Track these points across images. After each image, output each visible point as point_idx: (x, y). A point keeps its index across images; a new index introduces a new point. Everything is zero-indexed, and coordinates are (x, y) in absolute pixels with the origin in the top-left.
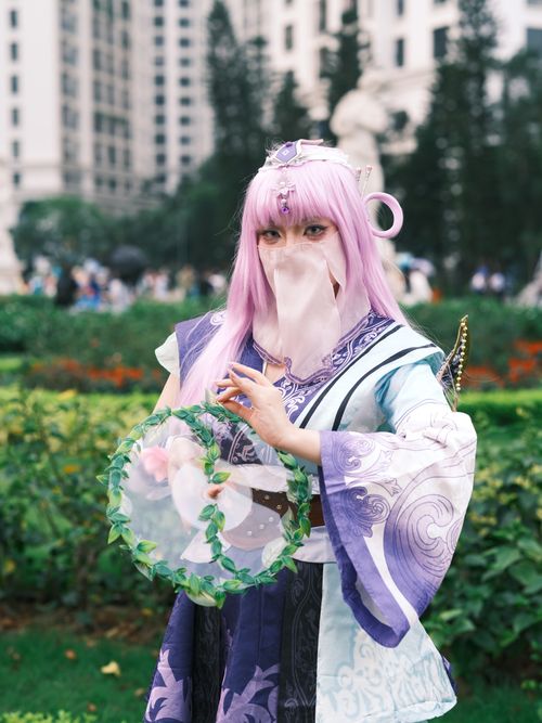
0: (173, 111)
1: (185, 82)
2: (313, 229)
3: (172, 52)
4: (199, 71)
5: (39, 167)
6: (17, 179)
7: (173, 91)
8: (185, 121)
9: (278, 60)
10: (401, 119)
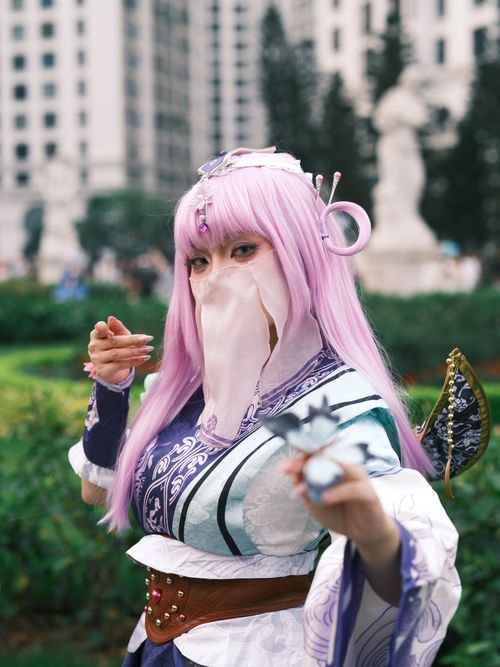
0: (229, 110)
1: (240, 83)
2: (244, 249)
3: (228, 55)
4: (252, 72)
5: (105, 165)
6: (84, 175)
7: (229, 92)
8: (240, 119)
9: (326, 60)
10: (442, 115)
